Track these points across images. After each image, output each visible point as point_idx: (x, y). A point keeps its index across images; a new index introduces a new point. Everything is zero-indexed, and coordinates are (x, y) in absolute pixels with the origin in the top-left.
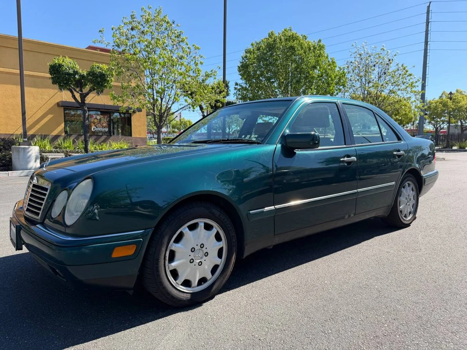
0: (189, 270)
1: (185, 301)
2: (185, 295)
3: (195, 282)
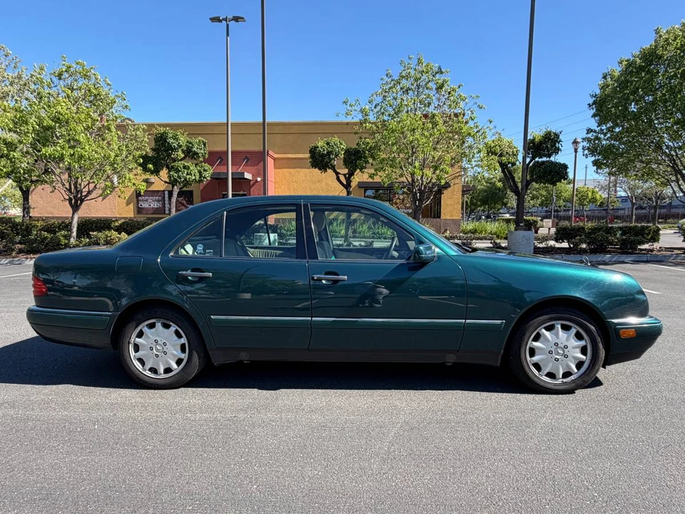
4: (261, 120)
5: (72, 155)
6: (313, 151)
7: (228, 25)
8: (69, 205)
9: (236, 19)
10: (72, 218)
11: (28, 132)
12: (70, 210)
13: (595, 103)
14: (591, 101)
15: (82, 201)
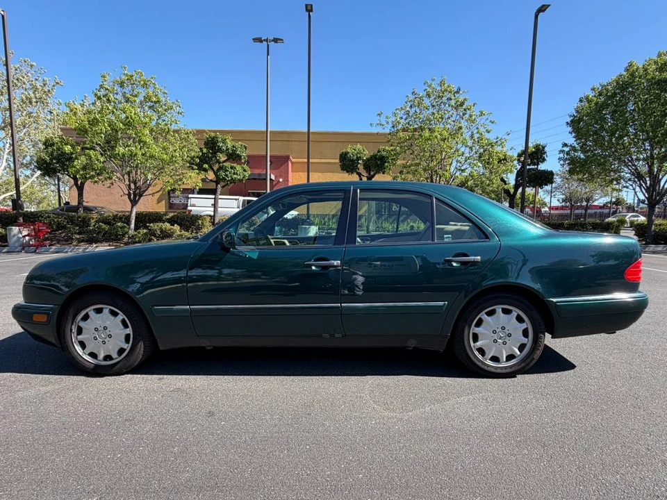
0: (93, 345)
1: (87, 368)
2: (89, 364)
3: (101, 356)
4: (306, 130)
5: (143, 155)
6: (344, 157)
7: (268, 45)
8: (128, 201)
9: (276, 40)
10: (131, 212)
11: (101, 133)
12: (129, 204)
13: (572, 121)
14: (569, 120)
15: (141, 196)
